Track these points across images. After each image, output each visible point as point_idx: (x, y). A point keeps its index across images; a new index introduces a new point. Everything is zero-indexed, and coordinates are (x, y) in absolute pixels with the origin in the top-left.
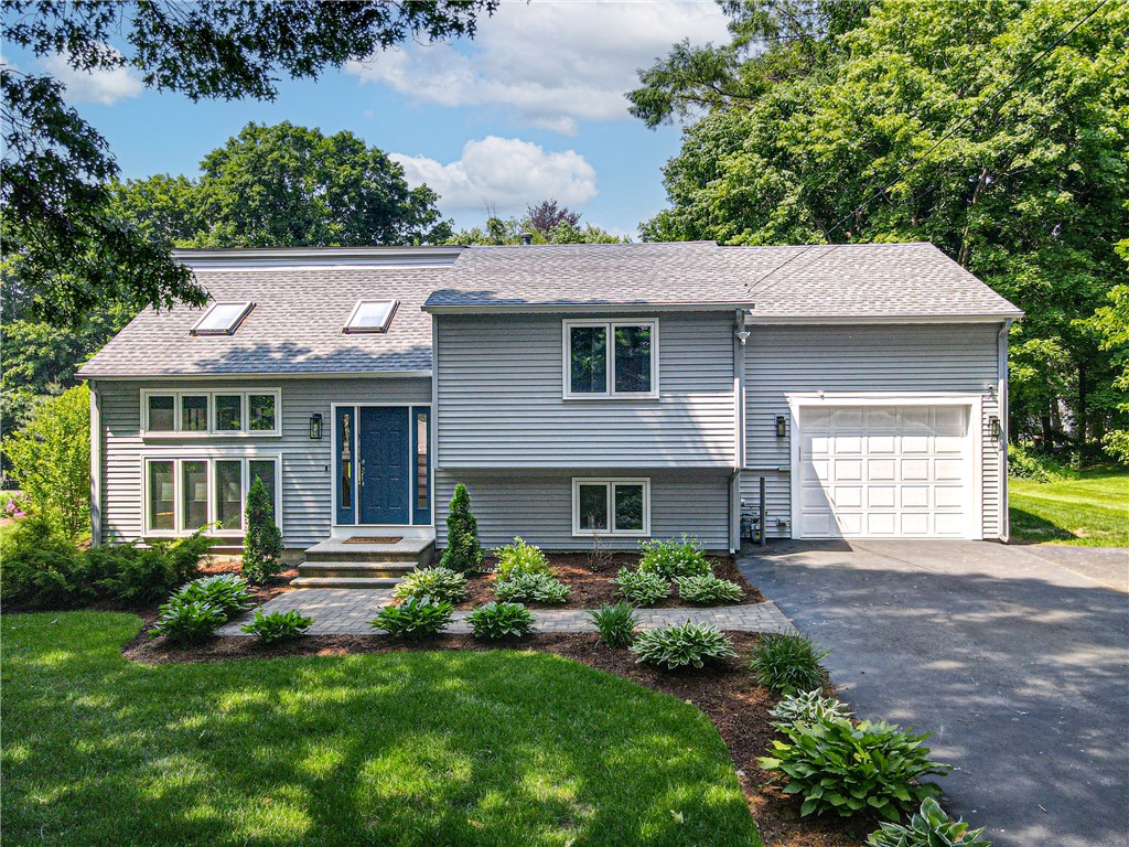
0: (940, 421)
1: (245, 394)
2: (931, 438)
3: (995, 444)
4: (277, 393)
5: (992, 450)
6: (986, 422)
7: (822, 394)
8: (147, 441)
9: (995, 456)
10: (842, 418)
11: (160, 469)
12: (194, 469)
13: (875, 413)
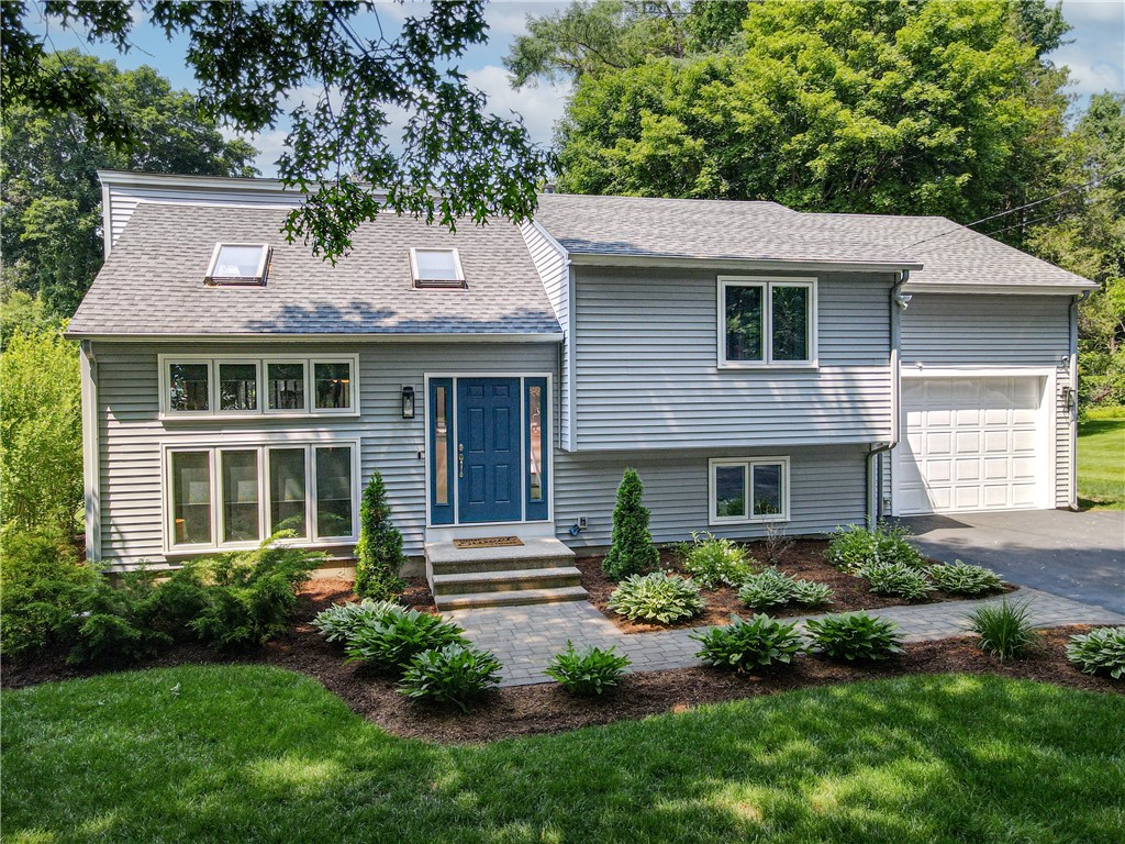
0: (1014, 394)
1: (309, 361)
2: (1011, 411)
3: (1067, 415)
4: (353, 360)
5: (1064, 421)
6: (1060, 393)
7: (920, 364)
8: (169, 425)
9: (1066, 426)
10: (930, 388)
11: (188, 464)
12: (238, 461)
13: (961, 383)
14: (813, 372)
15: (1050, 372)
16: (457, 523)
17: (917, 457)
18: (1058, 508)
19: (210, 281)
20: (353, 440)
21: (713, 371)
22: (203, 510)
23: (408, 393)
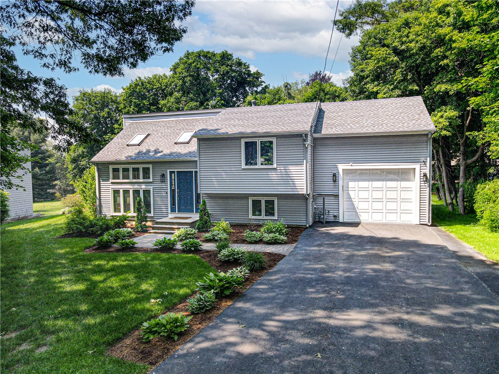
0: (403, 175)
1: (141, 167)
2: (399, 182)
3: (426, 185)
4: (150, 166)
5: (425, 187)
6: (422, 175)
7: (351, 164)
8: (112, 183)
9: (426, 189)
10: (361, 173)
11: (116, 192)
12: (126, 192)
13: (374, 172)
14: (275, 169)
15: (417, 167)
16: (177, 212)
17: (353, 200)
18: (420, 224)
19: (128, 145)
20: (151, 188)
21: (240, 169)
22: (119, 205)
23: (163, 175)
